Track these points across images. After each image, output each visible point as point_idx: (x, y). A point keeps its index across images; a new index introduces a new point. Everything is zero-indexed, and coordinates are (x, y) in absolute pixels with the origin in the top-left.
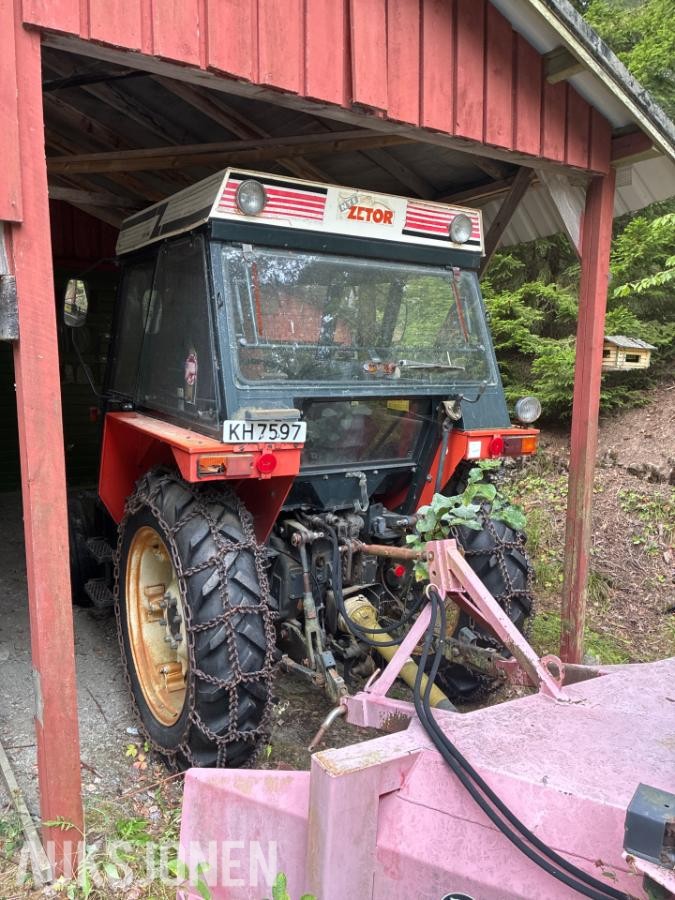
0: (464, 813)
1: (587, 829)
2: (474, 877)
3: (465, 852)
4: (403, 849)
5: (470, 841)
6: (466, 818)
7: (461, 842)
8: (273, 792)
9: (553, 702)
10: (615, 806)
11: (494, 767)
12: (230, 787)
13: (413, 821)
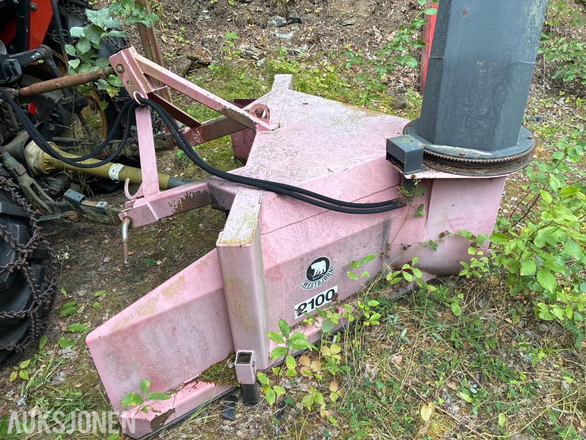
0: (302, 216)
1: (361, 181)
2: (322, 245)
3: (312, 236)
4: (279, 261)
5: (312, 228)
6: (305, 218)
7: (308, 232)
8: (175, 296)
9: (270, 133)
10: (367, 161)
11: (304, 180)
12: (137, 319)
13: (277, 241)
